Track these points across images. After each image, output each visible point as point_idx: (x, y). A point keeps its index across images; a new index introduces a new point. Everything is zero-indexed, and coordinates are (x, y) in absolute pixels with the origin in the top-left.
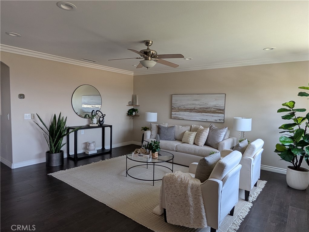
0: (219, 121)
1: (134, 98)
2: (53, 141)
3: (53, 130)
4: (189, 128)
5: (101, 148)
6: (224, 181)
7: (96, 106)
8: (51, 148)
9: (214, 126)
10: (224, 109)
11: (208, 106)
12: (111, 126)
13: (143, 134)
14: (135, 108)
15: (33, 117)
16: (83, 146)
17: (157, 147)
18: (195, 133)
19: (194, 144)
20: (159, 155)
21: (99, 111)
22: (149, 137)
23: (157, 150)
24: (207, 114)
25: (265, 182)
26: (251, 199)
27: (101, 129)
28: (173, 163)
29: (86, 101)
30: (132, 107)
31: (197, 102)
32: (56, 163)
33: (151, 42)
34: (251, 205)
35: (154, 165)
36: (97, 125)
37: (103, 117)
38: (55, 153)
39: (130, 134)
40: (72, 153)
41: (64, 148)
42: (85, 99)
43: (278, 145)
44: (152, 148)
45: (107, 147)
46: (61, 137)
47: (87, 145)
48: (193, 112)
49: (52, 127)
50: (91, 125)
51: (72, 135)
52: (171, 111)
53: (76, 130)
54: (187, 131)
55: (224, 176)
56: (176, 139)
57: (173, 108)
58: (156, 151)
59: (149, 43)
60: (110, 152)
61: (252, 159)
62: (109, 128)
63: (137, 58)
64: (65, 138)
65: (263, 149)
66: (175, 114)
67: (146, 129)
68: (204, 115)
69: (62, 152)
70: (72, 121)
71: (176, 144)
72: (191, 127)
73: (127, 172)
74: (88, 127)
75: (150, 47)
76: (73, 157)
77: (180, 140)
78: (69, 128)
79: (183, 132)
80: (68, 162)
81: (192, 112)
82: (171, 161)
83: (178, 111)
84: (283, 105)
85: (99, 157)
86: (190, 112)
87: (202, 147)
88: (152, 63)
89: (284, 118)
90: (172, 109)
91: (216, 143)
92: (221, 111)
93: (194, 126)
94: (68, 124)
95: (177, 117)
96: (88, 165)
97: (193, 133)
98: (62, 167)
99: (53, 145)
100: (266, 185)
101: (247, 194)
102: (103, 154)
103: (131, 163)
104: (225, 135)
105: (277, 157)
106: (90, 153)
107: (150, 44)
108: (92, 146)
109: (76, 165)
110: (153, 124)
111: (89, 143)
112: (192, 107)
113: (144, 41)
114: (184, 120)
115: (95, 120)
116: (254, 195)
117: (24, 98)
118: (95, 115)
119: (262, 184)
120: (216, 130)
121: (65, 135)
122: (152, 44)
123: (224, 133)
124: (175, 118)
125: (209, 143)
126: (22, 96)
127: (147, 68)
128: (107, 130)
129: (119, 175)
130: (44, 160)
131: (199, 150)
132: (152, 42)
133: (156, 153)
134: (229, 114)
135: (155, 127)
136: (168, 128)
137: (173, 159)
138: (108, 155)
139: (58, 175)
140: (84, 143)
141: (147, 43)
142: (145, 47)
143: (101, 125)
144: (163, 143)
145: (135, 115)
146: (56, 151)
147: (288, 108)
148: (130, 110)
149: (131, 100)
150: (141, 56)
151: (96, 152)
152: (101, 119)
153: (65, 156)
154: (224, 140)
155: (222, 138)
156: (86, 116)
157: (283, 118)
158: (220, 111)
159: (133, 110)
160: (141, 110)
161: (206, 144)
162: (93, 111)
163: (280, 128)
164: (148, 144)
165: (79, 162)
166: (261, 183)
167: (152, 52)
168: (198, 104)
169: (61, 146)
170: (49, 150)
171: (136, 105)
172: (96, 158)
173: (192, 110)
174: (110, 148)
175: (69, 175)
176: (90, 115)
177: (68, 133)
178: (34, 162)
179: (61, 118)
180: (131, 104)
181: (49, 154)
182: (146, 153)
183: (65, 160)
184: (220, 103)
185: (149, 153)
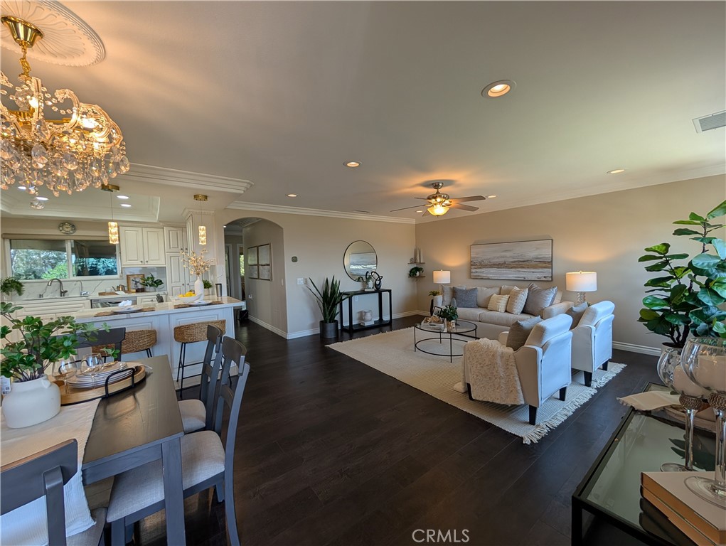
1: (417, 252)
2: (328, 309)
3: (327, 296)
4: (498, 290)
5: (378, 319)
6: (544, 348)
7: (368, 266)
8: (325, 316)
9: (536, 286)
10: (552, 261)
11: (525, 259)
12: (390, 291)
13: (432, 301)
14: (419, 267)
15: (306, 282)
16: (358, 316)
17: (454, 314)
18: (506, 297)
19: (506, 311)
20: (456, 324)
21: (375, 272)
22: (441, 302)
23: (454, 318)
24: (524, 270)
25: (623, 366)
26: (594, 384)
27: (377, 295)
29: (355, 261)
30: (415, 266)
31: (508, 254)
32: (330, 334)
33: (441, 184)
34: (593, 392)
35: (451, 339)
36: (373, 290)
37: (380, 280)
38: (330, 322)
39: (413, 301)
40: (346, 324)
41: (337, 318)
42: (356, 258)
43: (643, 311)
44: (448, 315)
45: (386, 318)
46: (334, 305)
47: (362, 315)
48: (503, 268)
49: (325, 293)
50: (366, 290)
51: (345, 303)
52: (471, 269)
53: (350, 296)
54: (495, 295)
55: (544, 342)
56: (478, 306)
57: (472, 263)
59: (438, 186)
60: (390, 324)
61: (593, 328)
62: (388, 293)
64: (338, 305)
65: (613, 316)
67: (435, 294)
68: (519, 271)
70: (347, 286)
71: (479, 312)
72: (501, 288)
73: (415, 346)
74: (363, 292)
76: (348, 329)
77: (486, 307)
78: (345, 294)
79: (488, 295)
80: (342, 335)
81: (501, 268)
82: (473, 334)
83: (480, 268)
84: (647, 250)
85: (377, 330)
87: (517, 315)
89: (650, 269)
90: (471, 265)
91: (539, 309)
93: (505, 286)
94: (342, 290)
96: (366, 338)
97: (504, 296)
98: (338, 339)
99: (327, 313)
100: (624, 369)
101: (588, 377)
102: (381, 326)
103: (421, 334)
104: (553, 299)
105: (642, 328)
106: (367, 324)
107: (440, 187)
108: (368, 316)
109: (351, 338)
110: (444, 287)
111: (365, 312)
112: (502, 260)
114: (489, 279)
115: (371, 284)
116: (601, 379)
117: (297, 261)
118: (370, 278)
119: (615, 369)
120: (539, 292)
121: (338, 302)
123: (552, 295)
125: (529, 309)
126: (295, 260)
127: (438, 216)
128: (385, 295)
129: (406, 349)
130: (318, 331)
131: (515, 320)
133: (453, 321)
134: (558, 268)
135: (449, 290)
136: (467, 291)
137: (475, 329)
138: (388, 328)
139: (335, 346)
140: (360, 312)
141: (436, 186)
143: (378, 290)
144: (460, 311)
145: (419, 276)
146: (330, 319)
147: (658, 255)
148: (412, 269)
149: (413, 257)
151: (373, 323)
152: (378, 282)
153: (339, 328)
154: (551, 305)
155: (549, 302)
156: (359, 278)
157: (647, 270)
158: (545, 265)
159: (417, 269)
160: (426, 268)
161: (524, 312)
162: (368, 272)
163: (646, 285)
164: (441, 311)
165: (355, 335)
166: (615, 366)
168: (511, 257)
169: (335, 315)
170: (323, 319)
171: (420, 263)
172: (372, 331)
173: (502, 265)
174: (389, 319)
175: (347, 348)
176: (364, 278)
177: (342, 300)
178: (307, 333)
179: (334, 283)
180: (414, 261)
181: (323, 324)
182: (439, 322)
183: (339, 332)
184: (545, 252)
185: (443, 322)
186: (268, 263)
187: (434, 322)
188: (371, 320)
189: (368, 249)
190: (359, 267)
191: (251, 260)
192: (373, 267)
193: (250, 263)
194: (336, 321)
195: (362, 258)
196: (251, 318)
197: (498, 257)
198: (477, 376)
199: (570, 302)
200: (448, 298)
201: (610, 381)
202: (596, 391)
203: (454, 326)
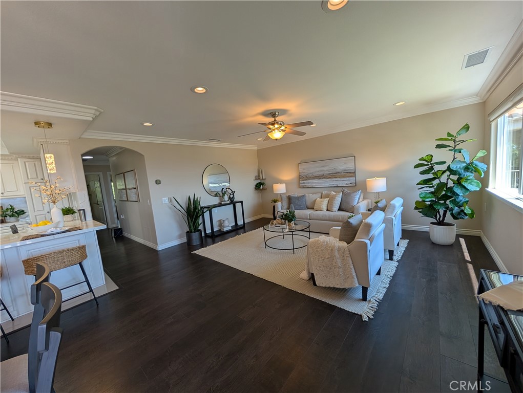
0: (350, 185)
1: (259, 171)
2: (192, 221)
3: (190, 211)
4: (320, 195)
5: (234, 224)
6: (371, 240)
7: (223, 184)
8: (190, 227)
9: (346, 190)
10: (355, 172)
11: (337, 171)
12: (242, 202)
13: (274, 207)
14: (262, 182)
15: (170, 201)
16: (218, 224)
18: (327, 199)
19: (327, 210)
20: (295, 224)
21: (229, 188)
22: (281, 208)
23: (293, 220)
24: (337, 179)
25: (407, 241)
26: (395, 258)
27: (232, 206)
28: (309, 232)
29: (212, 180)
30: (259, 181)
31: (325, 169)
32: (196, 241)
33: (277, 113)
34: (396, 264)
35: (292, 235)
36: (228, 202)
37: (233, 194)
38: (195, 232)
39: (260, 208)
40: (209, 231)
41: (201, 227)
42: (213, 178)
43: (417, 202)
44: (289, 218)
45: (240, 222)
46: (197, 217)
47: (221, 223)
49: (188, 208)
50: (223, 203)
51: (207, 215)
53: (210, 208)
54: (318, 199)
55: (370, 235)
56: (308, 208)
57: (301, 177)
59: (275, 114)
60: (243, 227)
61: (394, 218)
62: (240, 204)
64: (201, 217)
65: (402, 208)
66: (304, 183)
67: (275, 201)
68: (334, 180)
69: (200, 231)
70: (206, 200)
71: (308, 212)
72: (322, 193)
73: (265, 243)
74: (220, 205)
76: (210, 235)
77: (313, 208)
78: (205, 207)
79: (314, 199)
80: (206, 241)
81: (321, 179)
82: (308, 230)
83: (306, 180)
84: (420, 159)
85: (234, 233)
86: (319, 179)
87: (336, 213)
91: (351, 207)
92: (353, 174)
93: (325, 192)
94: (202, 204)
96: (226, 241)
97: (325, 199)
98: (203, 245)
99: (192, 225)
100: (409, 243)
101: (391, 253)
102: (237, 230)
103: (269, 235)
104: (359, 198)
105: (418, 215)
106: (225, 229)
107: (276, 116)
108: (226, 223)
109: (214, 243)
110: (282, 195)
111: (223, 220)
112: (321, 173)
113: (271, 113)
114: (313, 187)
115: (226, 198)
116: (398, 255)
118: (225, 193)
119: (404, 243)
120: (349, 194)
121: (200, 215)
122: (278, 115)
123: (358, 196)
124: (304, 187)
125: (343, 207)
126: (158, 182)
127: (276, 139)
128: (238, 206)
129: (258, 247)
130: (185, 240)
131: (334, 216)
133: (293, 222)
134: (359, 177)
135: (285, 198)
136: (299, 198)
138: (243, 230)
139: (202, 252)
140: (219, 221)
141: (273, 115)
143: (233, 202)
144: (296, 213)
145: (263, 189)
146: (195, 230)
147: (426, 163)
148: (257, 184)
149: (257, 175)
151: (230, 228)
152: (232, 196)
153: (203, 235)
154: (358, 203)
155: (357, 201)
156: (216, 194)
157: (421, 174)
158: (350, 175)
159: (260, 184)
160: (267, 182)
161: (339, 210)
162: (223, 189)
163: (417, 184)
164: (283, 214)
165: (217, 239)
168: (327, 170)
169: (199, 225)
170: (188, 230)
171: (263, 179)
172: (231, 234)
173: (321, 176)
174: (243, 223)
175: (211, 252)
176: (221, 193)
177: (203, 213)
178: (176, 243)
179: (196, 199)
180: (257, 178)
181: (189, 234)
182: (282, 224)
183: (203, 238)
184: (350, 166)
185: (285, 224)
186: (135, 187)
187: (278, 224)
188: (228, 225)
189: (221, 170)
191: (119, 185)
192: (227, 185)
193: (119, 187)
194: (200, 230)
195: (218, 178)
196: (125, 234)
197: (318, 171)
198: (320, 267)
199: (369, 200)
200: (285, 204)
201: (403, 254)
202: (397, 264)
203: (294, 226)
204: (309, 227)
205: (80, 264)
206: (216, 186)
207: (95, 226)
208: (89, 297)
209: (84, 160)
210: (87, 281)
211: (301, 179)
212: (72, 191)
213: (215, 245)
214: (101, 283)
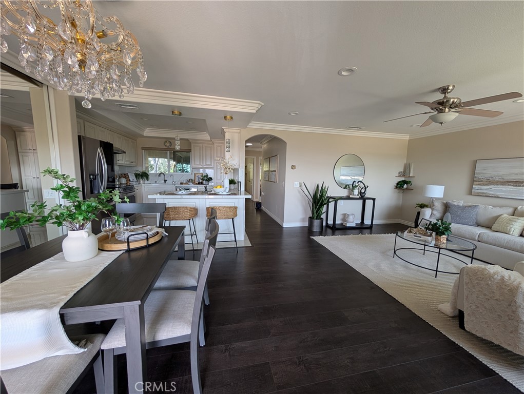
1: (407, 168)
2: (316, 208)
3: (316, 198)
4: (510, 210)
5: (359, 221)
7: (356, 177)
8: (313, 214)
12: (374, 200)
13: (419, 213)
14: (408, 180)
15: (301, 186)
16: (341, 217)
17: (447, 229)
19: (521, 235)
20: (447, 240)
21: (361, 182)
22: (429, 215)
23: (446, 233)
28: (473, 258)
29: (345, 172)
30: (403, 179)
32: (316, 229)
33: (451, 88)
35: (439, 253)
36: (358, 197)
37: (366, 188)
38: (317, 219)
39: (397, 211)
40: (330, 222)
41: (323, 216)
42: (344, 170)
44: (438, 229)
45: (367, 222)
46: (322, 205)
47: (345, 217)
49: (315, 195)
50: (351, 196)
51: (332, 205)
52: (473, 184)
53: (336, 200)
54: (505, 215)
56: (479, 225)
57: (475, 179)
58: (444, 234)
59: (448, 89)
60: (370, 228)
62: (372, 201)
63: (425, 113)
64: (325, 206)
66: (481, 189)
67: (423, 206)
69: (322, 220)
70: (334, 191)
71: (479, 231)
72: (516, 209)
73: (395, 252)
74: (348, 198)
75: (448, 95)
76: (331, 226)
77: (489, 227)
78: (331, 198)
79: (495, 215)
80: (326, 230)
82: (470, 253)
83: (488, 185)
85: (357, 231)
88: (450, 116)
90: (473, 180)
94: (329, 194)
95: (483, 193)
96: (347, 236)
97: (521, 219)
98: (321, 233)
99: (315, 211)
102: (361, 228)
103: (401, 242)
106: (348, 225)
107: (449, 91)
108: (351, 218)
109: (333, 234)
110: (436, 201)
111: (348, 215)
113: (439, 89)
114: (499, 197)
115: (356, 192)
117: (295, 168)
118: (356, 186)
121: (325, 204)
122: (452, 90)
124: (478, 195)
126: (293, 167)
127: (441, 123)
128: (369, 203)
129: (384, 253)
130: (306, 224)
132: (454, 86)
133: (444, 236)
135: (440, 204)
136: (464, 208)
138: (368, 231)
139: (319, 239)
140: (342, 214)
141: (444, 90)
142: (439, 97)
143: (363, 198)
144: (453, 226)
145: (407, 189)
146: (317, 217)
148: (400, 182)
149: (402, 170)
150: (432, 109)
151: (354, 225)
152: (363, 191)
153: (324, 224)
156: (346, 186)
159: (405, 182)
160: (416, 182)
162: (355, 181)
164: (430, 224)
165: (337, 232)
167: (452, 100)
169: (322, 214)
170: (311, 216)
171: (409, 177)
172: (353, 231)
174: (370, 223)
175: (328, 242)
176: (351, 187)
177: (328, 202)
178: (298, 224)
179: (323, 188)
180: (404, 174)
181: (311, 219)
182: (425, 235)
183: (324, 228)
185: (431, 235)
186: (275, 170)
187: (420, 233)
188: (353, 222)
189: (357, 162)
190: (349, 178)
192: (361, 179)
193: (264, 170)
194: (322, 218)
195: (351, 170)
196: (263, 208)
200: (438, 213)
203: (445, 242)
204: (473, 250)
205: (233, 219)
206: (347, 179)
207: (245, 194)
208: (233, 245)
209: (246, 147)
210: (234, 233)
211: (475, 183)
212: (236, 167)
213: (334, 236)
214: (242, 238)
